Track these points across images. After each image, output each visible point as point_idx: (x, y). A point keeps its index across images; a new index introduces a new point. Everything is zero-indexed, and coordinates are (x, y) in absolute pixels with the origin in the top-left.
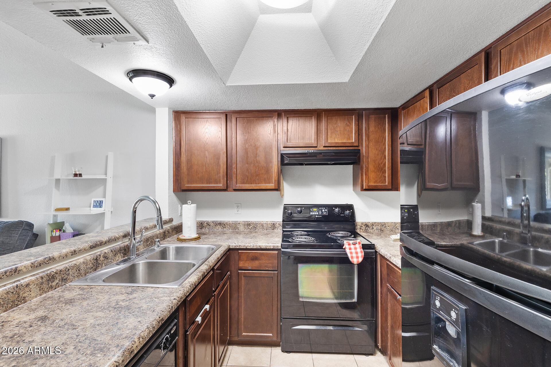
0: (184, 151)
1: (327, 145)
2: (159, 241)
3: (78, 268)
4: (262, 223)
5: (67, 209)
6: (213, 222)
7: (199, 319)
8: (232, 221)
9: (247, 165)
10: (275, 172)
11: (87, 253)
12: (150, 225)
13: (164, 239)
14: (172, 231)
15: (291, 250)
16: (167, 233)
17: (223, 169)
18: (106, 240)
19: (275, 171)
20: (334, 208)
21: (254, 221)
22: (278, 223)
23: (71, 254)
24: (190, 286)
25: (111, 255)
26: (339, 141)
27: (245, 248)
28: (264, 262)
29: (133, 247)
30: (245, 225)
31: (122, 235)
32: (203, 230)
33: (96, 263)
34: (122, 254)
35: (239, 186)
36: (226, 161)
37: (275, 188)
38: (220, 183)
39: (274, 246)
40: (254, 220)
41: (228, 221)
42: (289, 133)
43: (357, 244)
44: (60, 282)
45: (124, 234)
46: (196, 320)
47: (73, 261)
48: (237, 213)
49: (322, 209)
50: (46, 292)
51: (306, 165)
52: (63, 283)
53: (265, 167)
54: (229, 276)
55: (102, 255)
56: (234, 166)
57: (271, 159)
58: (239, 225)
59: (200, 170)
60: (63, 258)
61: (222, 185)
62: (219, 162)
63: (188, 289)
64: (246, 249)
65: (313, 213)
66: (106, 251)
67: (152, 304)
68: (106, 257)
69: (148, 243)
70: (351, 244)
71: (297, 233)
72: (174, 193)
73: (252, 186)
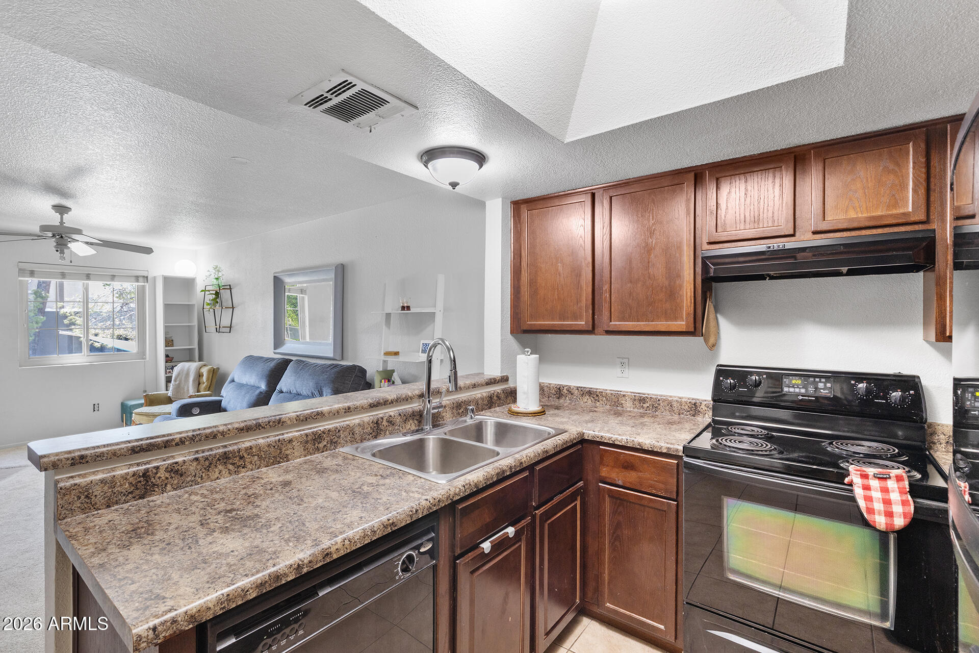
0: (525, 265)
1: (824, 226)
2: (472, 410)
3: (351, 430)
4: (670, 399)
5: (396, 354)
6: (578, 388)
7: (486, 546)
8: (611, 390)
9: (629, 285)
10: (686, 296)
11: (367, 412)
12: (465, 384)
13: (490, 408)
14: (507, 397)
15: (704, 463)
16: (495, 398)
17: (586, 294)
18: (392, 397)
19: (687, 294)
20: (853, 382)
21: (653, 395)
22: (705, 403)
23: (344, 411)
24: (464, 486)
25: (398, 420)
26: (860, 215)
27: (611, 442)
28: (647, 476)
29: (427, 414)
30: (635, 400)
31: (417, 394)
32: (562, 401)
33: (377, 428)
34: (416, 422)
35: (616, 324)
36: (591, 279)
37: (688, 330)
38: (581, 320)
39: (669, 449)
40: (653, 393)
41: (604, 390)
42: (722, 212)
43: (890, 478)
44: (329, 445)
45: (420, 393)
46: (482, 545)
47: (347, 420)
48: (621, 375)
49: (818, 382)
50: (311, 454)
51: (772, 278)
52: (332, 447)
53: (666, 287)
54: (581, 488)
55: (385, 419)
56: (606, 287)
57: (678, 270)
58: (623, 398)
59: (549, 297)
60: (334, 414)
61: (584, 323)
62: (579, 281)
63: (458, 490)
64: (613, 445)
65: (792, 390)
66: (392, 414)
67: (393, 499)
68: (391, 422)
69: (460, 411)
70: (870, 477)
71: (742, 429)
72: (512, 336)
73: (640, 325)
